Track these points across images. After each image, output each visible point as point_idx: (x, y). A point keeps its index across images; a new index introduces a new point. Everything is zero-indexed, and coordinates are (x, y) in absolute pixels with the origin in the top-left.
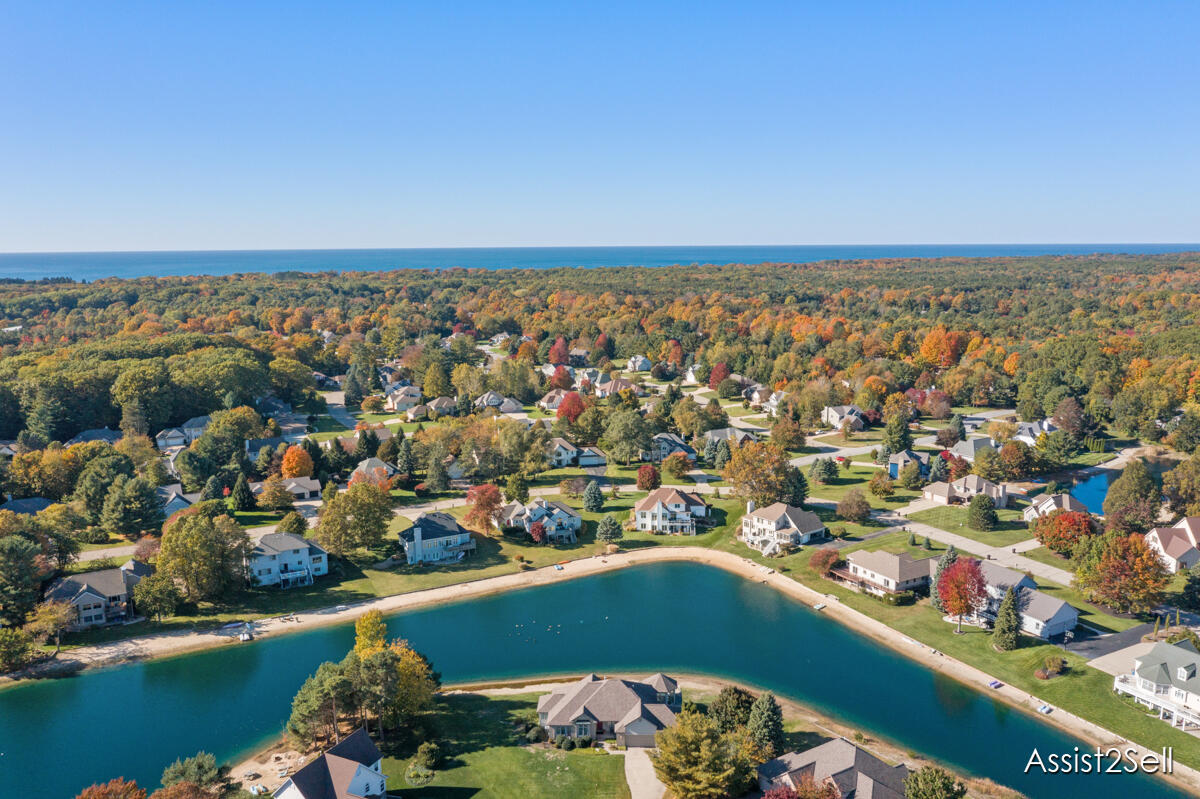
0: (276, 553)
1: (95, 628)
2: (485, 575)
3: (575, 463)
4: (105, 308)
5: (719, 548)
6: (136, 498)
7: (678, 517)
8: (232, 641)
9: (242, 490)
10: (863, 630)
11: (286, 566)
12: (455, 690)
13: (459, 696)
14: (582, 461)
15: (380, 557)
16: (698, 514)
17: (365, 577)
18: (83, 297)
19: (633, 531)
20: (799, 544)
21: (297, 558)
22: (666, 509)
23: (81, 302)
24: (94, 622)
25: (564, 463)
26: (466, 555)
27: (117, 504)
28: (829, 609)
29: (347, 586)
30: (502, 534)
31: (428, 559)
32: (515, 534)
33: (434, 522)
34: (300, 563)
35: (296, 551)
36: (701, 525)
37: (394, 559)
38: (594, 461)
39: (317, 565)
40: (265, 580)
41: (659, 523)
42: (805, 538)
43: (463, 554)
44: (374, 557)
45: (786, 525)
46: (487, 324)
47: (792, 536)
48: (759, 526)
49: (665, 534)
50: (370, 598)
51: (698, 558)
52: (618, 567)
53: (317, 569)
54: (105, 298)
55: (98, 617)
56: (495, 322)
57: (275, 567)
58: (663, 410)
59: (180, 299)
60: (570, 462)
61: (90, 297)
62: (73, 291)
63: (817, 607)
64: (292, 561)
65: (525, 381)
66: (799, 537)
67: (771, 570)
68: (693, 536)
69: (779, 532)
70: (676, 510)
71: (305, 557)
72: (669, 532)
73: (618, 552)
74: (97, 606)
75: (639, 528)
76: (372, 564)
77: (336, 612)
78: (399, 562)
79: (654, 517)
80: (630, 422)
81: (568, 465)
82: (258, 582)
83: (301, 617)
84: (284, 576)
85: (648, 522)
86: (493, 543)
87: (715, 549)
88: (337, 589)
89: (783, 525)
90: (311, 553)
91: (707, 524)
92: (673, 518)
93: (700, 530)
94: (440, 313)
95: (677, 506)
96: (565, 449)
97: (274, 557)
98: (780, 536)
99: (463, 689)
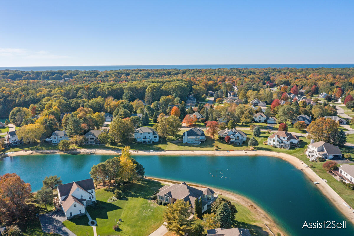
0: (142, 132)
1: (91, 145)
2: (202, 150)
3: (265, 121)
4: (177, 75)
5: (294, 155)
6: (124, 115)
7: (284, 142)
8: (117, 154)
9: (155, 117)
10: (328, 195)
11: (146, 137)
12: (156, 179)
13: (155, 181)
14: (268, 121)
15: (175, 139)
16: (294, 142)
17: (167, 144)
18: (173, 72)
19: (266, 145)
20: (327, 158)
21: (149, 135)
22: (279, 138)
23: (172, 73)
24: (92, 143)
25: (262, 121)
26: (201, 143)
27: (119, 115)
28: (320, 185)
29: (160, 146)
30: (218, 139)
31: (189, 142)
32: (222, 139)
33: (194, 131)
34: (150, 137)
35: (149, 133)
36: (293, 146)
37: (179, 141)
38: (273, 122)
39: (155, 138)
40: (139, 140)
41: (276, 143)
42: (330, 157)
43: (201, 142)
44: (174, 139)
45: (323, 150)
46: (279, 82)
47: (323, 155)
48: (312, 149)
49: (277, 147)
50: (163, 150)
51: (282, 157)
52: (250, 155)
53: (155, 140)
54: (178, 72)
55: (93, 142)
56: (281, 81)
57: (142, 136)
58: (309, 108)
59: (196, 73)
60: (264, 121)
61: (174, 72)
62: (170, 70)
63: (315, 183)
64: (147, 136)
65: (272, 97)
66: (327, 156)
67: (307, 166)
68: (288, 150)
69: (319, 153)
70: (283, 139)
71: (151, 135)
72: (279, 147)
73: (253, 150)
74: (93, 139)
75: (269, 144)
76: (171, 141)
77: (149, 152)
78: (180, 142)
79: (274, 141)
80: (285, 109)
81: (263, 122)
82: (137, 140)
83: (139, 151)
84: (145, 140)
85: (272, 142)
86: (213, 141)
87: (292, 155)
88: (156, 146)
89: (321, 150)
90: (153, 134)
91: (296, 146)
92: (282, 142)
93: (291, 148)
94: (264, 78)
95: (284, 138)
96: (262, 116)
97: (141, 134)
98: (319, 154)
99: (158, 180)
